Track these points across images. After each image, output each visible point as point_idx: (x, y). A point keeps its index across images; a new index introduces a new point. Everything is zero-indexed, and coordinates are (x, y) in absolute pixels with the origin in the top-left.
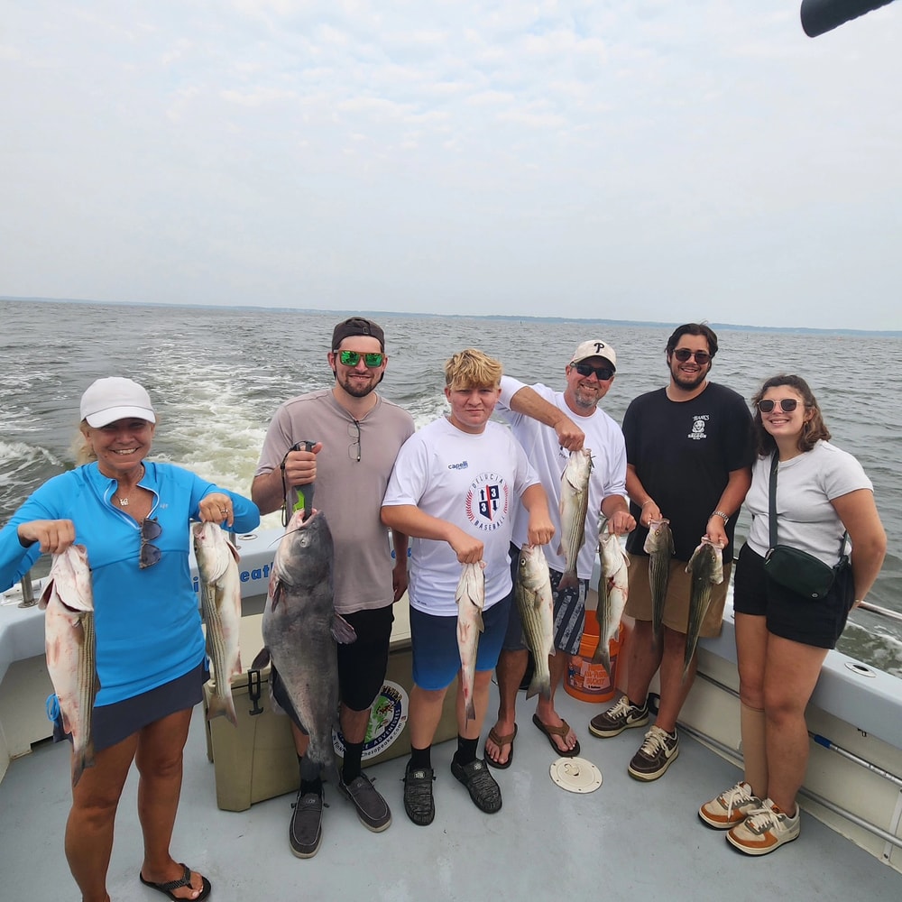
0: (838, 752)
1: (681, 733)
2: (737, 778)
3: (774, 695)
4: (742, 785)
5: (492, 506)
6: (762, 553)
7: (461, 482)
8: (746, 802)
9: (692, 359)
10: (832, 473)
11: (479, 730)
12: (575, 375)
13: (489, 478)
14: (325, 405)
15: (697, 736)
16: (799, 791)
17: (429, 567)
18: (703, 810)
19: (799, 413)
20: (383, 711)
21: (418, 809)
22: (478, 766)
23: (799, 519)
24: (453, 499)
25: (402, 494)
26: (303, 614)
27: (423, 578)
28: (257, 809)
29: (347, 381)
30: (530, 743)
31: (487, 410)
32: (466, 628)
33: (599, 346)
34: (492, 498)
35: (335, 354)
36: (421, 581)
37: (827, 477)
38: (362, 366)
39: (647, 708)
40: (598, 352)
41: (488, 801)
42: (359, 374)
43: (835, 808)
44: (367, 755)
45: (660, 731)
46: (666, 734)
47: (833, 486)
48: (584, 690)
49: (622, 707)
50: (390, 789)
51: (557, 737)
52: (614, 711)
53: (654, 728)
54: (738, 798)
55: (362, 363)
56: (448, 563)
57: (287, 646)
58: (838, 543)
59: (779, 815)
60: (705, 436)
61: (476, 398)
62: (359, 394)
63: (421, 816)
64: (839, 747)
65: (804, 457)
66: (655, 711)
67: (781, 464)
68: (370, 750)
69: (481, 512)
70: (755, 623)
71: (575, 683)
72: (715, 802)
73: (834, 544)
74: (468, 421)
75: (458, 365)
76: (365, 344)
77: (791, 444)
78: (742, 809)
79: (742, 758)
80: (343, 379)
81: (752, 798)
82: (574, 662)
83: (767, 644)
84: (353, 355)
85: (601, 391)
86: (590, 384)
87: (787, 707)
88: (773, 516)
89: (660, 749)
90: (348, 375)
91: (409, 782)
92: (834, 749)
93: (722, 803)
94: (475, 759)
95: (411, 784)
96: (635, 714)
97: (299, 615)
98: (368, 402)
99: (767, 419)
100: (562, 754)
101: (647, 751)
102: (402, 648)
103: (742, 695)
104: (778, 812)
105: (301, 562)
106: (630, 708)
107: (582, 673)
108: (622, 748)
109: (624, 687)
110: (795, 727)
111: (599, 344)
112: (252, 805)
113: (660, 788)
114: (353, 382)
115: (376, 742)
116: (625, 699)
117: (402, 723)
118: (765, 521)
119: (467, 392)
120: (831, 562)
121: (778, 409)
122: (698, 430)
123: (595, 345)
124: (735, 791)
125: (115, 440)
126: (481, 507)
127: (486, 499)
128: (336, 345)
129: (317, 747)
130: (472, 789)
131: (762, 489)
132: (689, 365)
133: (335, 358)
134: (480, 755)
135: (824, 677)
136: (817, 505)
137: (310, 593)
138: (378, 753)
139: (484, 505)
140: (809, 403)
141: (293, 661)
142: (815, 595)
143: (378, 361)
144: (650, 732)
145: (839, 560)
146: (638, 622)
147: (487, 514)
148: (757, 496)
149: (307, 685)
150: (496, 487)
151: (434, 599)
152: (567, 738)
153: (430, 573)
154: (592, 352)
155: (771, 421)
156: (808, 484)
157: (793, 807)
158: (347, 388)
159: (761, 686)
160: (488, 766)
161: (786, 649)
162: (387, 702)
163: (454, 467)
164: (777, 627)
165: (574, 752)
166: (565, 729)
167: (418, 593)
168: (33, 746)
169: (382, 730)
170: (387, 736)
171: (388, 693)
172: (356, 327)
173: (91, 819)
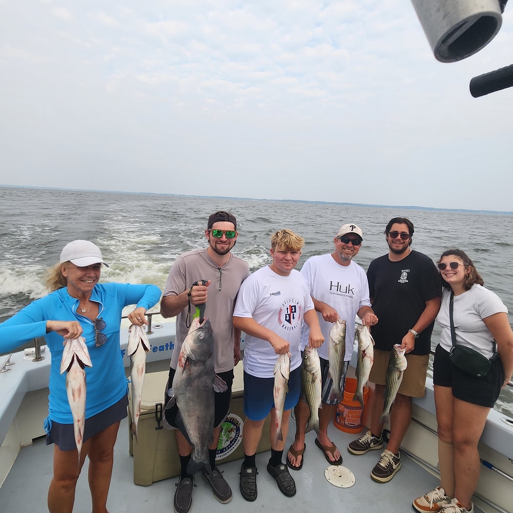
0: (496, 471)
1: (402, 455)
2: (436, 485)
3: (460, 435)
4: (439, 489)
5: (292, 317)
6: (448, 350)
7: (277, 303)
8: (442, 499)
9: (399, 237)
10: (482, 303)
11: (283, 446)
12: (340, 243)
13: (291, 301)
14: (203, 258)
15: (410, 456)
16: (474, 495)
17: (256, 350)
18: (416, 503)
20: (229, 432)
21: (248, 491)
22: (282, 468)
23: (467, 330)
24: (272, 313)
25: (243, 311)
26: (199, 376)
27: (252, 355)
28: (155, 486)
29: (216, 246)
30: (313, 455)
31: (294, 263)
32: (278, 389)
33: (353, 227)
34: (292, 312)
35: (209, 232)
36: (250, 356)
37: (479, 305)
38: (224, 238)
39: (382, 438)
40: (352, 230)
41: (288, 490)
42: (222, 242)
43: (496, 507)
44: (218, 458)
45: (390, 453)
46: (393, 455)
47: (483, 311)
48: (345, 426)
49: (367, 437)
50: (232, 479)
51: (329, 453)
52: (363, 440)
53: (386, 451)
54: (436, 496)
55: (224, 236)
56: (267, 347)
58: (491, 344)
59: (461, 509)
60: (407, 281)
61: (289, 257)
62: (222, 253)
63: (250, 495)
64: (497, 469)
65: (467, 294)
66: (387, 441)
67: (455, 298)
68: (221, 454)
69: (286, 320)
70: (446, 391)
71: (340, 421)
72: (423, 498)
73: (489, 345)
75: (280, 237)
76: (226, 226)
77: (459, 287)
78: (439, 503)
79: (439, 472)
80: (214, 245)
81: (445, 497)
82: (340, 409)
83: (453, 404)
84: (219, 232)
85: (355, 251)
86: (349, 248)
87: (467, 442)
89: (390, 463)
90: (216, 243)
91: (243, 474)
92: (494, 470)
93: (427, 499)
94: (281, 464)
95: (244, 476)
96: (375, 442)
97: (197, 378)
98: (226, 258)
99: (444, 273)
100: (332, 463)
101: (382, 465)
103: (439, 434)
104: (460, 507)
105: (200, 347)
106: (372, 438)
107: (345, 415)
108: (367, 462)
109: (369, 425)
110: (472, 455)
111: (353, 226)
112: (153, 483)
113: (389, 488)
114: (219, 247)
115: (225, 450)
116: (369, 432)
117: (240, 439)
120: (488, 355)
121: (448, 268)
122: (404, 278)
123: (351, 227)
124: (434, 492)
126: (286, 317)
127: (289, 313)
128: (210, 226)
129: (200, 454)
130: (279, 482)
131: (445, 312)
132: (397, 240)
133: (209, 234)
134: (284, 461)
135: (488, 426)
136: (476, 322)
137: (203, 365)
138: (225, 456)
139: (288, 316)
140: (467, 264)
141: (191, 403)
142: (479, 375)
143: (233, 235)
144: (384, 453)
145: (493, 354)
146: (377, 386)
147: (289, 321)
148: (443, 316)
149: (198, 417)
150: (295, 306)
151: (258, 368)
152: (335, 453)
153: (256, 353)
154: (349, 230)
155: (446, 275)
156: (469, 310)
157: (470, 504)
158: (215, 250)
160: (289, 469)
161: (465, 407)
162: (232, 426)
163: (273, 294)
164: (459, 394)
165: (339, 462)
166: (333, 448)
167: (249, 364)
168: (34, 440)
169: (228, 443)
170: (231, 446)
171: (232, 421)
172: (221, 216)
173: (64, 487)
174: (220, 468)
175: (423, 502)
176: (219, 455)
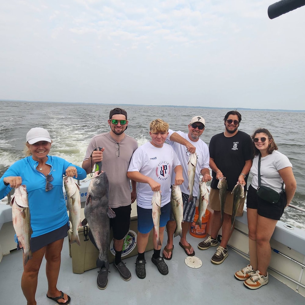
0: (281, 255)
1: (229, 248)
2: (247, 264)
3: (260, 236)
4: (249, 266)
5: (165, 172)
6: (256, 188)
7: (154, 164)
8: (250, 272)
9: (233, 123)
10: (278, 162)
12: (191, 128)
13: (164, 163)
14: (107, 137)
15: (234, 249)
16: (268, 268)
18: (236, 274)
19: (267, 142)
21: (140, 273)
22: (160, 259)
23: (268, 177)
24: (151, 170)
25: (134, 168)
26: (97, 207)
27: (141, 196)
28: (86, 274)
29: (114, 130)
30: (178, 252)
31: (164, 140)
32: (155, 213)
33: (199, 118)
34: (165, 169)
35: (110, 121)
36: (140, 196)
37: (276, 163)
38: (119, 125)
39: (217, 240)
40: (199, 120)
41: (164, 271)
42: (118, 127)
43: (280, 274)
44: (123, 255)
45: (222, 247)
46: (224, 249)
47: (279, 166)
48: (196, 234)
49: (209, 239)
50: (131, 267)
51: (187, 250)
52: (206, 241)
53: (220, 247)
54: (248, 270)
55: (119, 123)
56: (149, 191)
57: (92, 218)
58: (281, 185)
59: (261, 276)
60: (237, 149)
61: (160, 136)
62: (119, 134)
63: (141, 276)
64: (281, 253)
65: (269, 156)
66: (220, 241)
67: (262, 158)
68: (124, 253)
69: (161, 174)
70: (254, 211)
71: (193, 232)
72: (240, 272)
73: (280, 185)
74: (157, 144)
75: (154, 124)
76: (120, 117)
77: (265, 152)
78: (249, 274)
79: (249, 257)
80: (113, 129)
81: (252, 270)
82: (193, 224)
85: (200, 133)
86: (196, 131)
87: (264, 239)
88: (259, 176)
89: (222, 254)
90: (114, 128)
91: (137, 264)
92: (280, 254)
93: (242, 272)
94: (159, 257)
95: (138, 265)
96: (213, 242)
97: (96, 207)
98: (122, 137)
100: (189, 255)
101: (217, 254)
102: (135, 219)
103: (249, 236)
104: (261, 275)
105: (97, 189)
106: (212, 240)
107: (196, 228)
108: (209, 253)
109: (210, 233)
110: (267, 246)
111: (199, 117)
112: (84, 272)
113: (221, 267)
114: (116, 130)
116: (210, 237)
117: (135, 244)
118: (257, 178)
119: (157, 134)
120: (279, 191)
121: (260, 141)
122: (235, 147)
123: (198, 118)
124: (247, 268)
125: (38, 148)
126: (161, 172)
127: (163, 170)
129: (102, 255)
130: (158, 267)
131: (255, 167)
132: (232, 125)
133: (110, 122)
134: (161, 255)
136: (274, 172)
137: (100, 200)
138: (127, 254)
139: (162, 172)
140: (270, 138)
141: (94, 223)
142: (273, 202)
144: (219, 248)
145: (281, 190)
146: (215, 211)
147: (163, 175)
148: (254, 169)
149: (99, 232)
150: (166, 166)
151: (145, 203)
152: (190, 250)
153: (143, 194)
154: (197, 120)
155: (258, 145)
156: (270, 165)
157: (266, 273)
158: (114, 132)
159: (255, 232)
160: (164, 259)
161: (264, 220)
162: (130, 237)
163: (152, 159)
164: (261, 213)
165: (193, 254)
166: (190, 247)
167: (139, 201)
168: (11, 251)
169: (128, 247)
170: (130, 249)
171: (131, 235)
172: (117, 111)
173: (30, 276)
174: (124, 261)
175: (240, 273)
176: (123, 254)
